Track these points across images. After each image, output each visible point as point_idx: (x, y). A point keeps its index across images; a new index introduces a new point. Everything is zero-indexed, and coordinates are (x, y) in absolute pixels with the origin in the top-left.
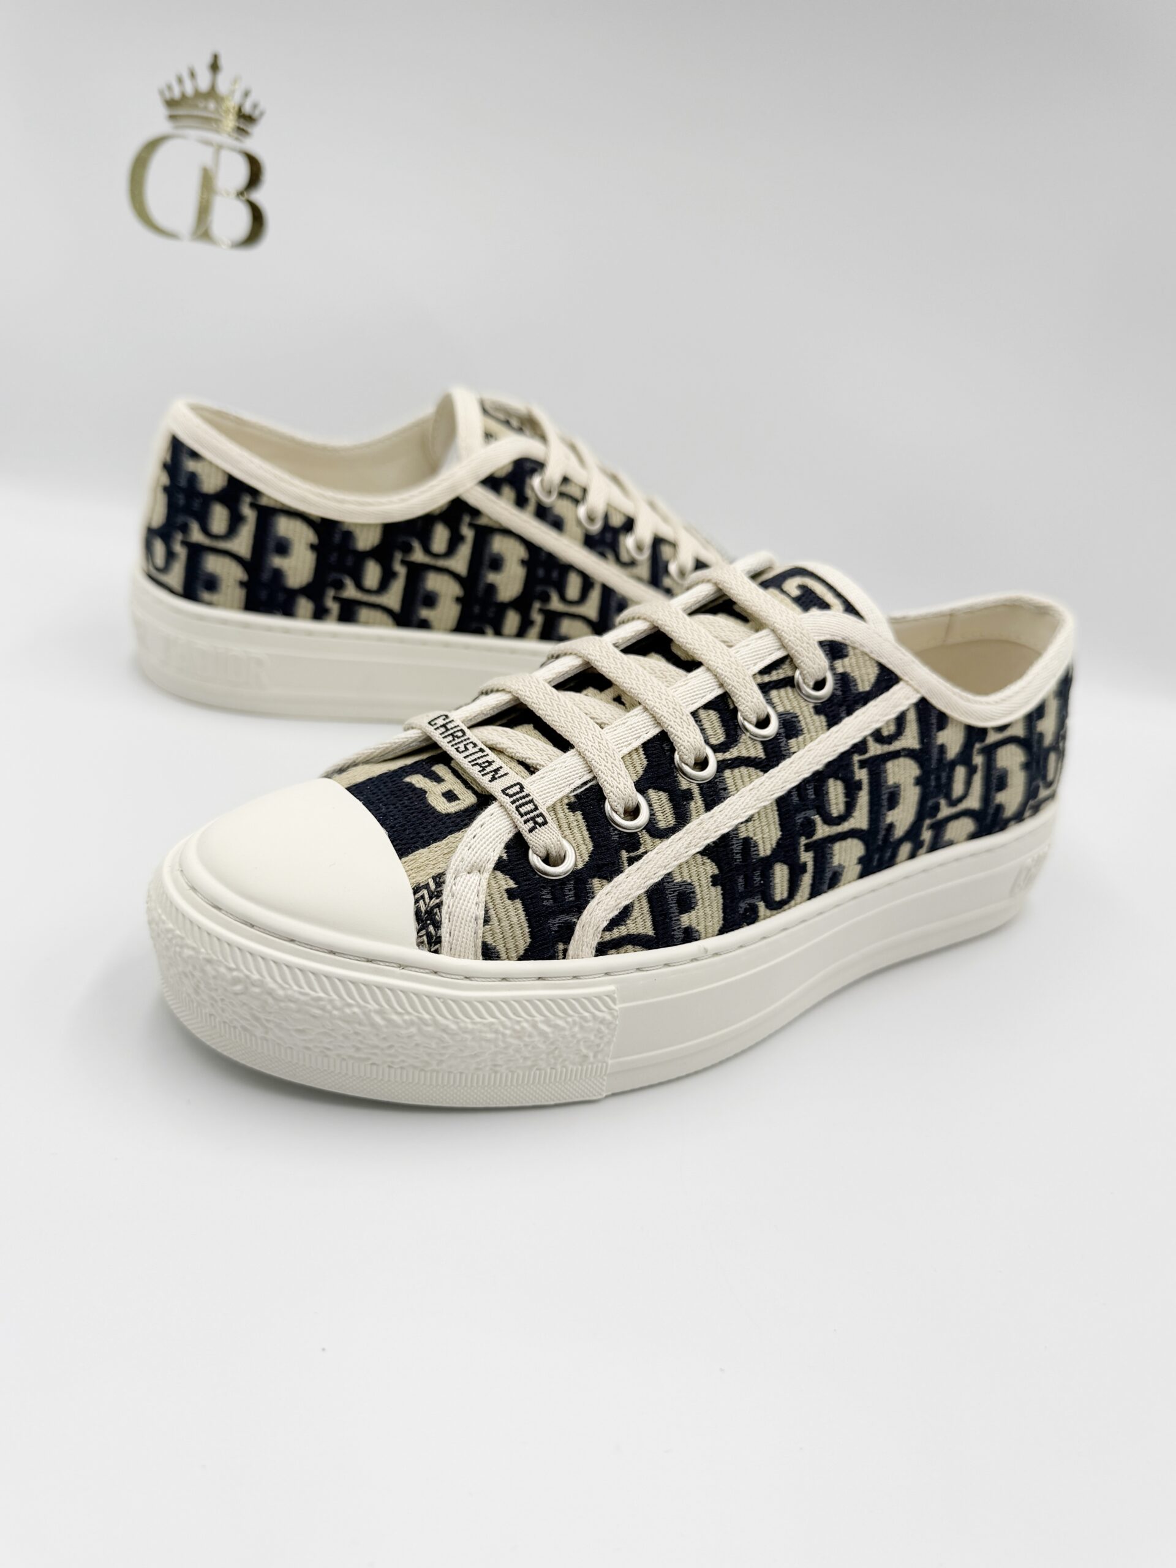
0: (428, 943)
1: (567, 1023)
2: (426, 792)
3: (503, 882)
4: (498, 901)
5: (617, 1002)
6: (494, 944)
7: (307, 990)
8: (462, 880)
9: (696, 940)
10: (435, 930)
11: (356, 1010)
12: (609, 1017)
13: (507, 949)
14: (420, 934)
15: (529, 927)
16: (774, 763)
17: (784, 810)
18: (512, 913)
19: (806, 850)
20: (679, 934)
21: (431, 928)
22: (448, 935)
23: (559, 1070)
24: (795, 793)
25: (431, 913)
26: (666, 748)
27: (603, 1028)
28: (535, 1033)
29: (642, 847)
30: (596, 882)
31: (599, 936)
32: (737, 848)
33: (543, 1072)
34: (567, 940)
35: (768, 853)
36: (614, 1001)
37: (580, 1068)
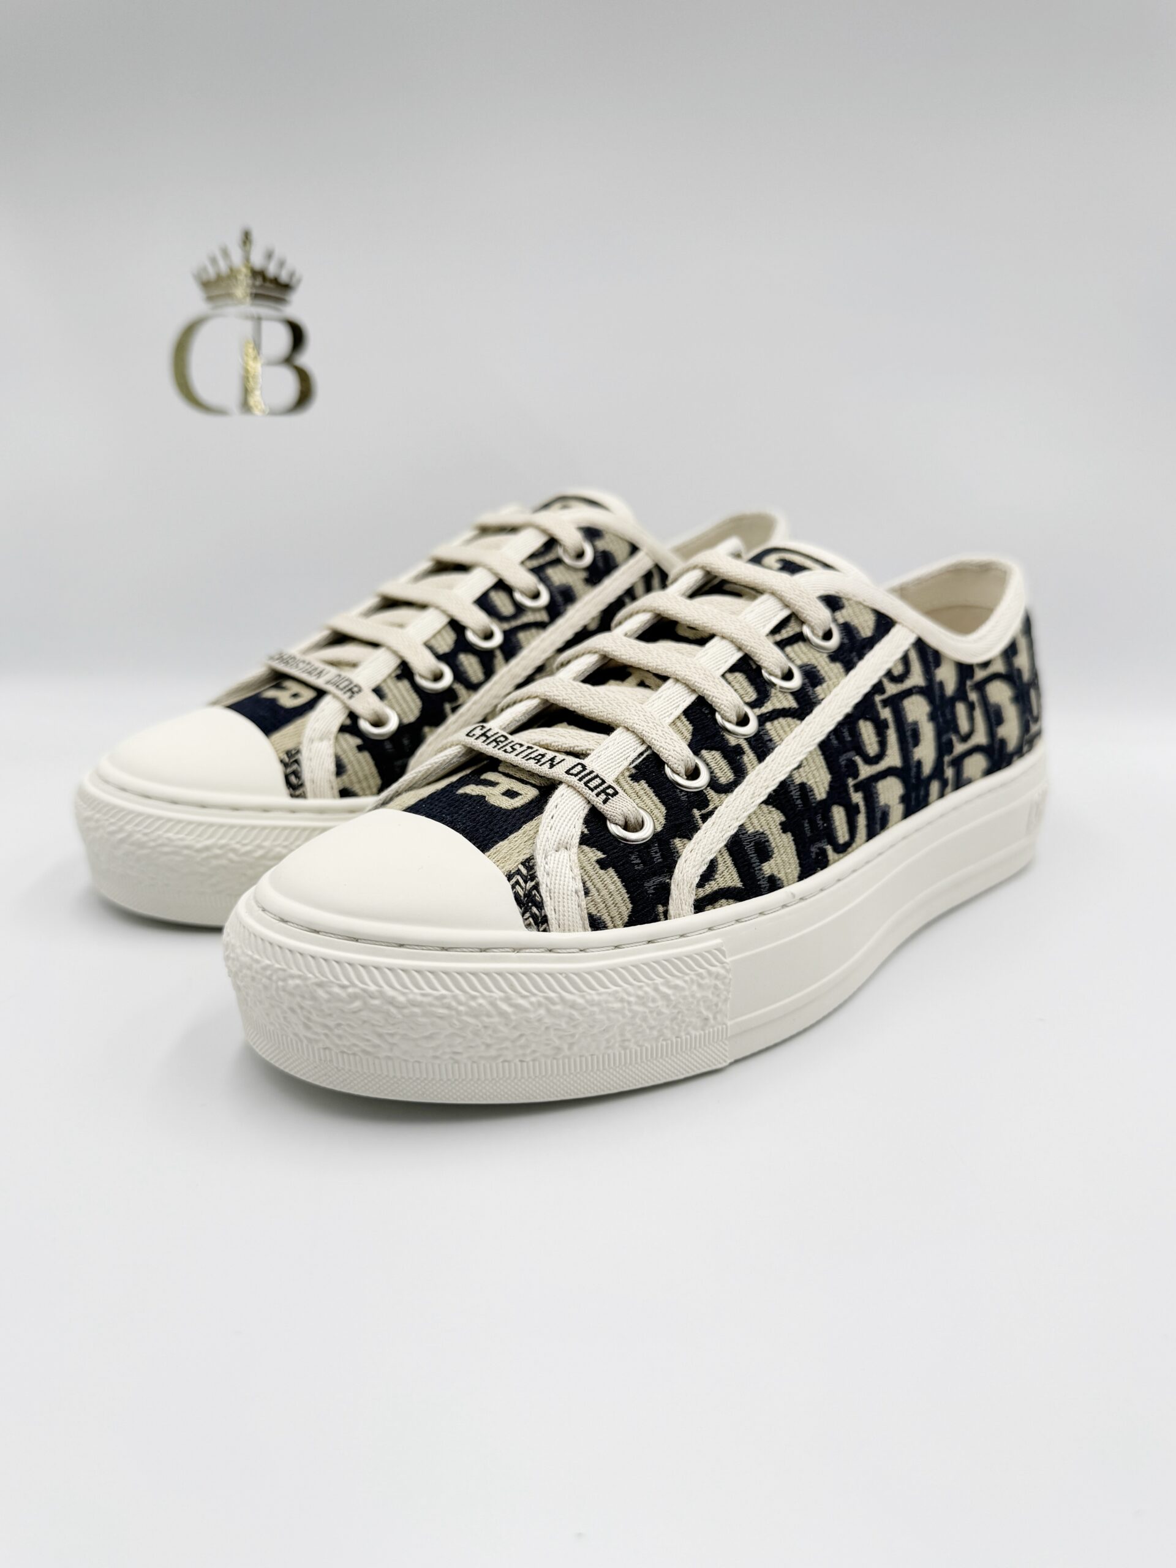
0: (535, 924)
1: (685, 982)
2: (485, 797)
3: (591, 855)
4: (592, 873)
5: (727, 956)
6: (599, 914)
7: (428, 990)
8: (552, 858)
9: (780, 888)
10: (538, 910)
11: (481, 1001)
12: (722, 972)
13: (612, 918)
14: (525, 917)
15: (628, 893)
16: (809, 711)
17: (827, 753)
18: (608, 881)
19: (856, 791)
20: (764, 884)
21: (534, 910)
22: (553, 912)
23: (684, 1038)
24: (832, 737)
25: (530, 896)
26: (706, 712)
27: (718, 983)
28: (657, 997)
29: (710, 803)
30: (677, 842)
31: (694, 892)
32: (795, 794)
33: (669, 1042)
34: (666, 903)
35: (824, 796)
36: (723, 953)
37: (702, 1033)
